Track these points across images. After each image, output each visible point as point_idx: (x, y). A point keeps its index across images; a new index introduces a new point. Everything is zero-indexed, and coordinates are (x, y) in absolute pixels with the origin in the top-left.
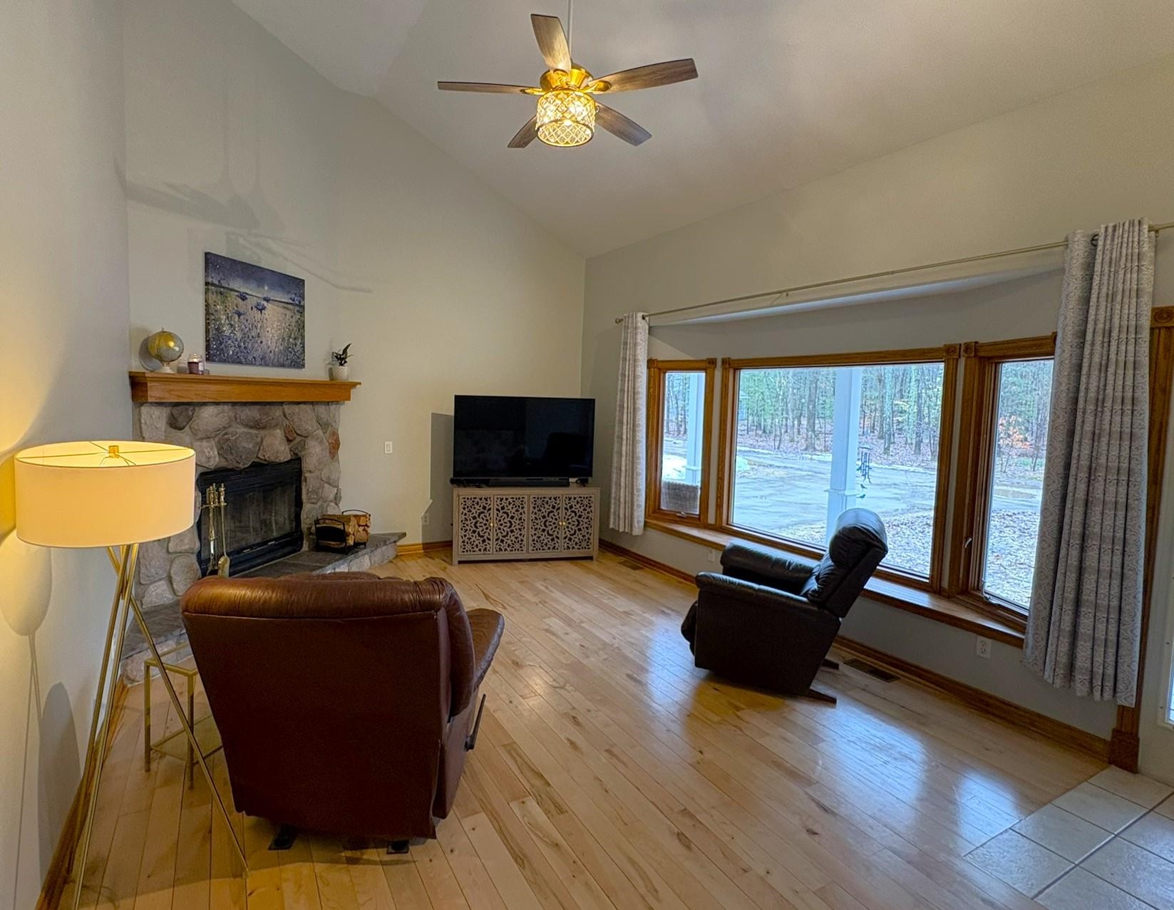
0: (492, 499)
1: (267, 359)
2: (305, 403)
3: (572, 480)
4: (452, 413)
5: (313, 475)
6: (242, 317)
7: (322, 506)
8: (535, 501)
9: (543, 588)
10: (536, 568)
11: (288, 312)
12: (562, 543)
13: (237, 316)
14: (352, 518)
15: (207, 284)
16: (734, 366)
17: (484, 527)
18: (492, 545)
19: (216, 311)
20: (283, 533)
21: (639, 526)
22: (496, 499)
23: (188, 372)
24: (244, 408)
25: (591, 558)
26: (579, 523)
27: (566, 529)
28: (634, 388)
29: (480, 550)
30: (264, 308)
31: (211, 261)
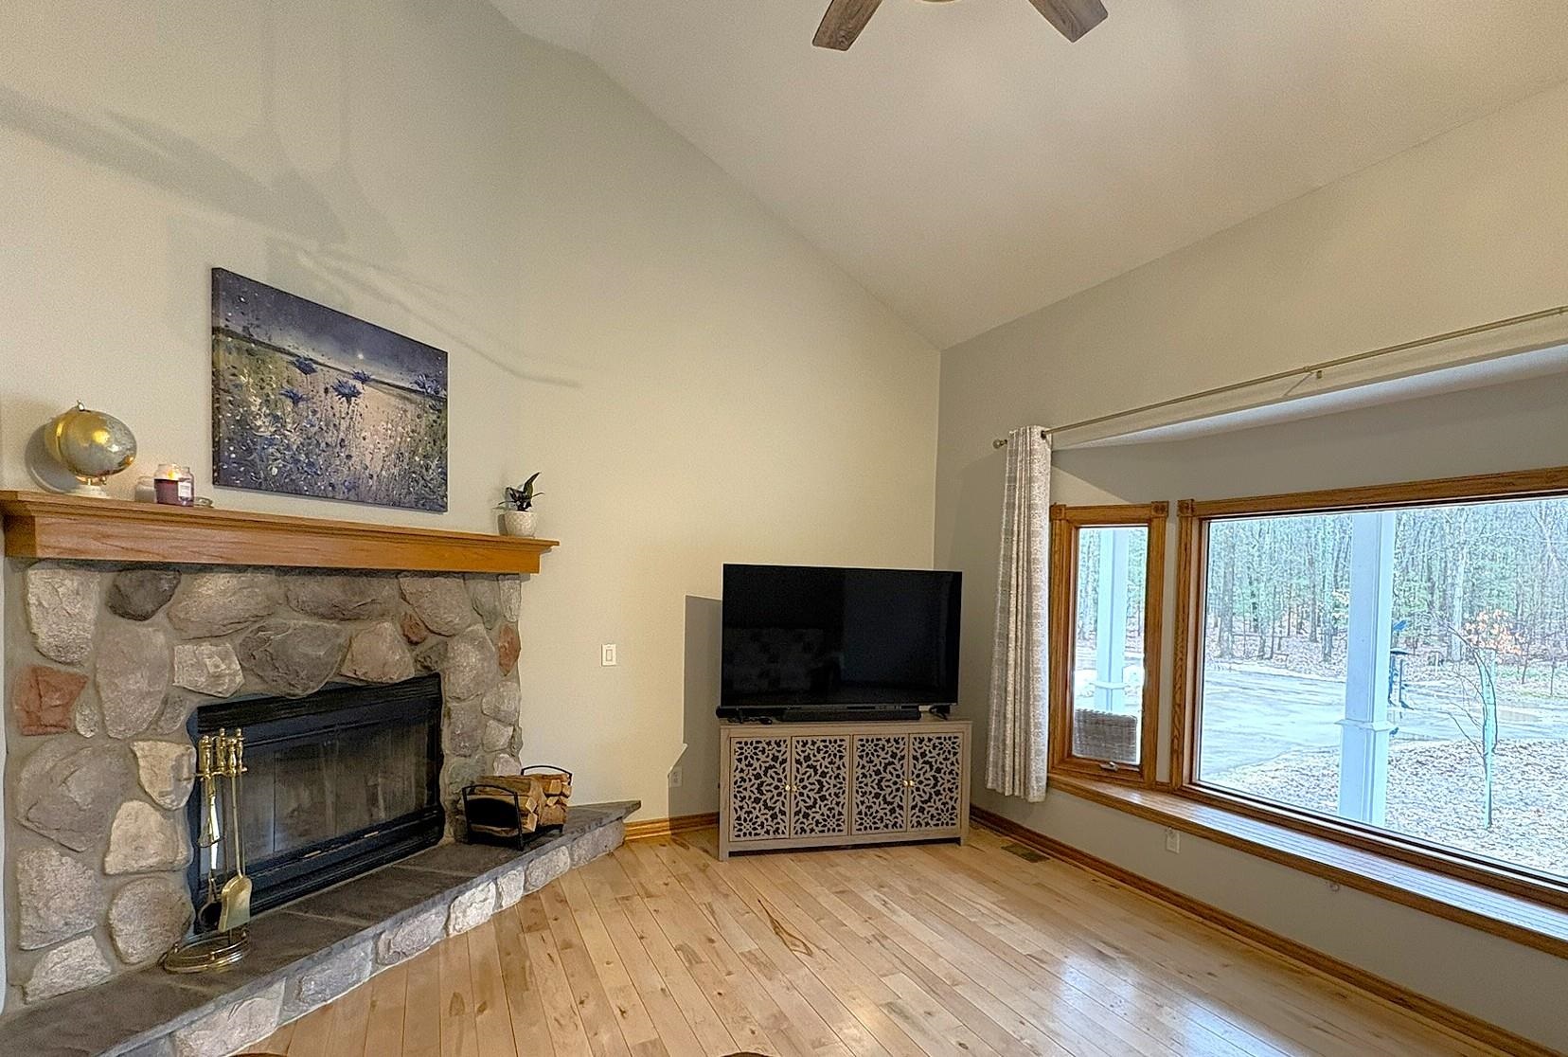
0: (788, 742)
1: (362, 488)
2: (446, 574)
3: (921, 708)
4: (718, 595)
5: (464, 704)
6: (301, 405)
7: (483, 761)
8: (863, 746)
9: (878, 905)
10: (864, 862)
11: (410, 407)
12: (907, 815)
13: (289, 402)
14: (534, 783)
15: (215, 330)
16: (1198, 514)
17: (775, 792)
18: (789, 822)
19: (236, 386)
20: (398, 813)
21: (1039, 787)
22: (794, 743)
23: (156, 500)
24: (306, 579)
25: (956, 841)
26: (937, 781)
27: (916, 793)
28: (1029, 553)
29: (768, 832)
30: (356, 394)
31: (225, 286)
